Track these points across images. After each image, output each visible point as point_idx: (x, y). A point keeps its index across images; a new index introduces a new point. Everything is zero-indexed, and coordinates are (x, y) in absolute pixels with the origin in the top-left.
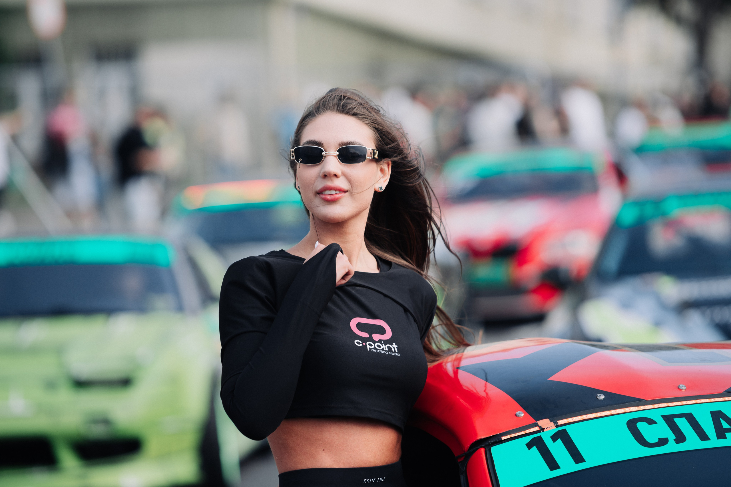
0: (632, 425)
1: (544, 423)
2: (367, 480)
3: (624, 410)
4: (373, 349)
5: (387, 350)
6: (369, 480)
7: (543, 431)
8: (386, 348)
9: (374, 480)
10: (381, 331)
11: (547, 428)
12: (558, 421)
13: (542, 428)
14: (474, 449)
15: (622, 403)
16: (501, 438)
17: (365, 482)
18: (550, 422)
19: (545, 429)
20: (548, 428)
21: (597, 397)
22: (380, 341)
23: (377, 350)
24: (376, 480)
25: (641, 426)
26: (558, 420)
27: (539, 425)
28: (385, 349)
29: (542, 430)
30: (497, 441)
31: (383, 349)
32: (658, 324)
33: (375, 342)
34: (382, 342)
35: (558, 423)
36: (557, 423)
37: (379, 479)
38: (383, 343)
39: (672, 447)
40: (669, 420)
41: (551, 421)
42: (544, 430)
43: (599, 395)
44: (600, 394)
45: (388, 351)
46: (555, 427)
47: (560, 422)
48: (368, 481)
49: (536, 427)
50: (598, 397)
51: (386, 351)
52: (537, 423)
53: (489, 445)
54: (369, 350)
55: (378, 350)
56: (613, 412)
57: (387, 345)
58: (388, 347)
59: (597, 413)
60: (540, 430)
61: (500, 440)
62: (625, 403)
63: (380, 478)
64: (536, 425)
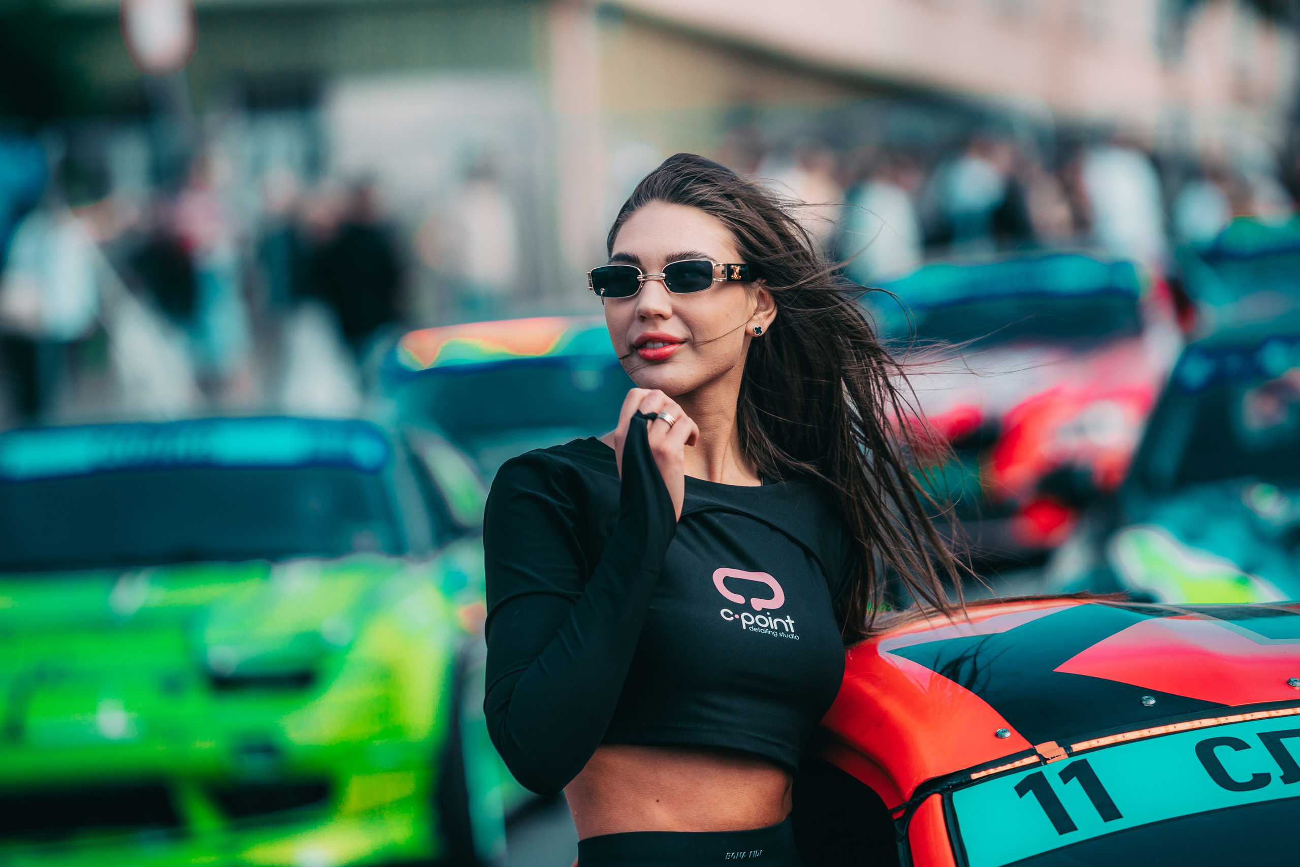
0: (1205, 751)
1: (1048, 748)
2: (731, 855)
3: (1191, 725)
4: (751, 626)
5: (776, 628)
6: (735, 854)
7: (1046, 764)
8: (773, 623)
9: (743, 855)
10: (766, 592)
11: (1052, 758)
12: (1072, 746)
13: (1044, 757)
14: (921, 796)
15: (1188, 713)
16: (970, 777)
17: (728, 857)
18: (1057, 747)
19: (1048, 759)
20: (1054, 757)
21: (1142, 701)
22: (764, 612)
23: (759, 629)
24: (747, 854)
25: (1223, 753)
26: (1072, 744)
27: (1039, 752)
28: (772, 628)
29: (1043, 761)
30: (963, 781)
31: (769, 626)
32: (1249, 569)
33: (755, 613)
34: (768, 613)
35: (1072, 750)
36: (1071, 748)
37: (753, 853)
38: (768, 616)
39: (1277, 790)
40: (1272, 741)
41: (1060, 746)
42: (1048, 762)
43: (1145, 698)
44: (1147, 697)
45: (778, 631)
46: (1067, 757)
47: (1076, 747)
48: (733, 857)
49: (1033, 755)
50: (1144, 702)
51: (774, 630)
52: (1035, 749)
53: (948, 789)
54: (744, 627)
55: (761, 628)
56: (1171, 728)
57: (776, 620)
58: (778, 623)
59: (1142, 731)
60: (1040, 762)
61: (967, 779)
62: (1193, 712)
63: (753, 850)
64: (1033, 752)
